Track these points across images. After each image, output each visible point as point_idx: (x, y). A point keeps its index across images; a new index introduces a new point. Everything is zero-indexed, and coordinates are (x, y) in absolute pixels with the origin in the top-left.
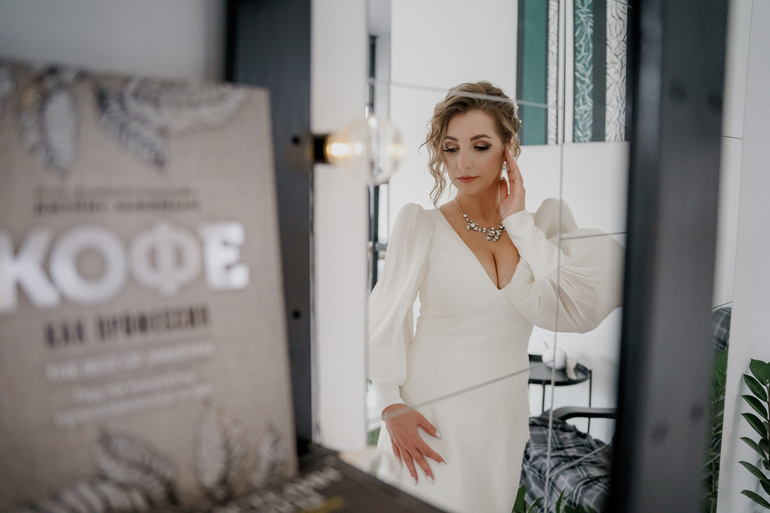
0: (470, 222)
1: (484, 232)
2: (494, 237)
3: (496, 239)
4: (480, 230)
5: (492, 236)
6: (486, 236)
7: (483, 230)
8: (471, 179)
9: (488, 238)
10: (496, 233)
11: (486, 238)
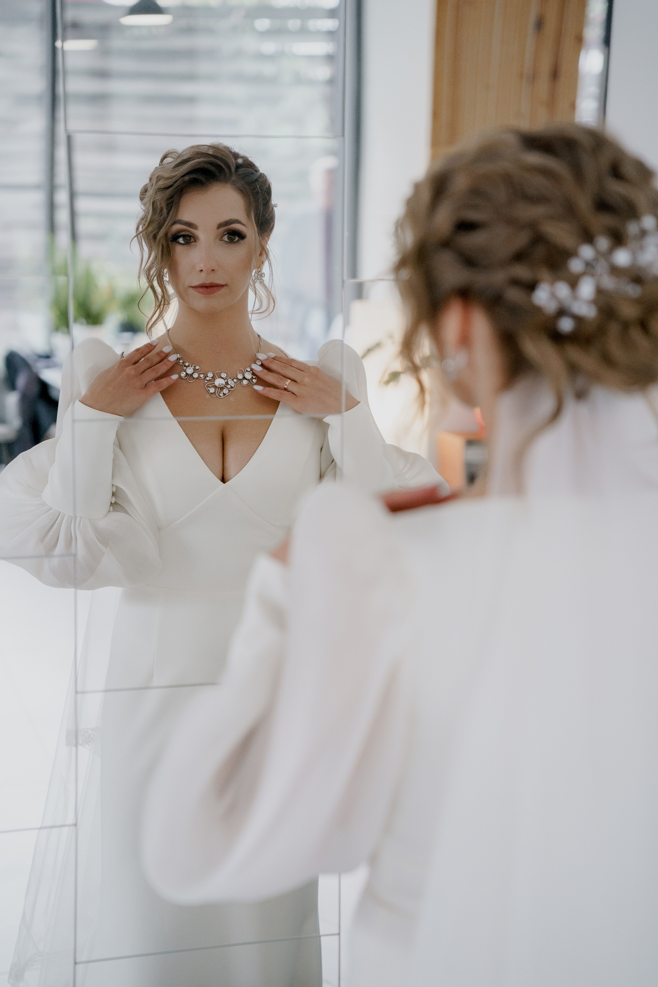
0: (185, 366)
1: (208, 379)
2: (222, 389)
3: (223, 393)
4: (202, 376)
5: (220, 388)
6: (210, 386)
7: (208, 376)
8: (215, 289)
9: (212, 390)
10: (227, 383)
11: (209, 389)
